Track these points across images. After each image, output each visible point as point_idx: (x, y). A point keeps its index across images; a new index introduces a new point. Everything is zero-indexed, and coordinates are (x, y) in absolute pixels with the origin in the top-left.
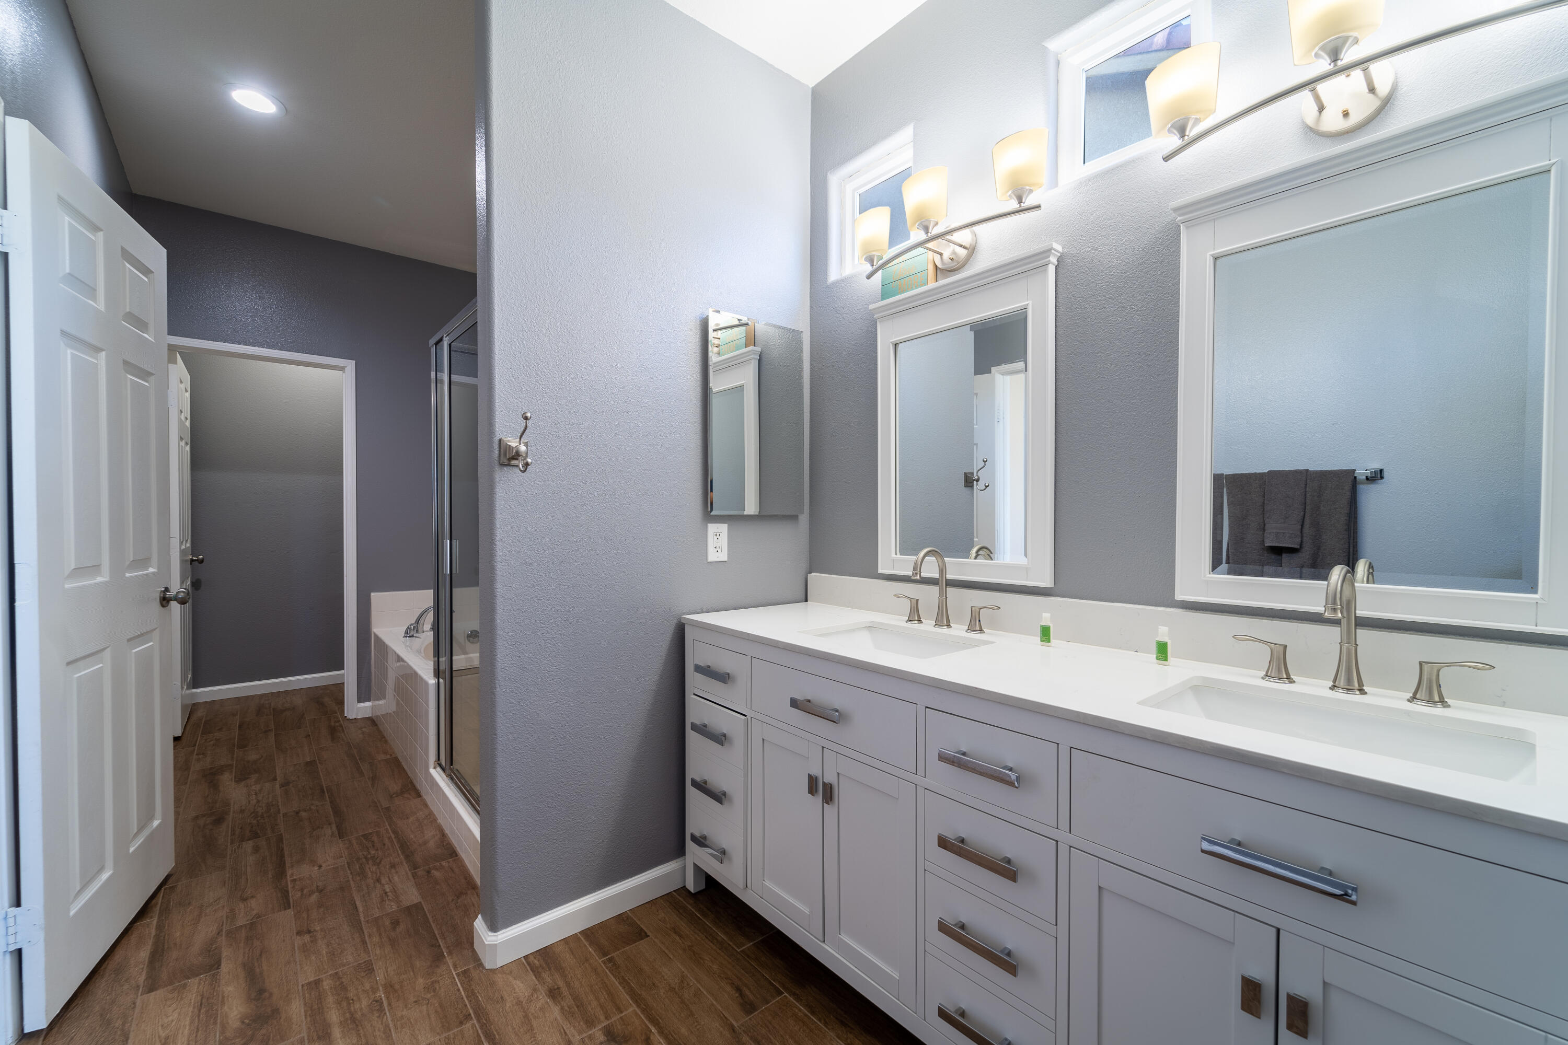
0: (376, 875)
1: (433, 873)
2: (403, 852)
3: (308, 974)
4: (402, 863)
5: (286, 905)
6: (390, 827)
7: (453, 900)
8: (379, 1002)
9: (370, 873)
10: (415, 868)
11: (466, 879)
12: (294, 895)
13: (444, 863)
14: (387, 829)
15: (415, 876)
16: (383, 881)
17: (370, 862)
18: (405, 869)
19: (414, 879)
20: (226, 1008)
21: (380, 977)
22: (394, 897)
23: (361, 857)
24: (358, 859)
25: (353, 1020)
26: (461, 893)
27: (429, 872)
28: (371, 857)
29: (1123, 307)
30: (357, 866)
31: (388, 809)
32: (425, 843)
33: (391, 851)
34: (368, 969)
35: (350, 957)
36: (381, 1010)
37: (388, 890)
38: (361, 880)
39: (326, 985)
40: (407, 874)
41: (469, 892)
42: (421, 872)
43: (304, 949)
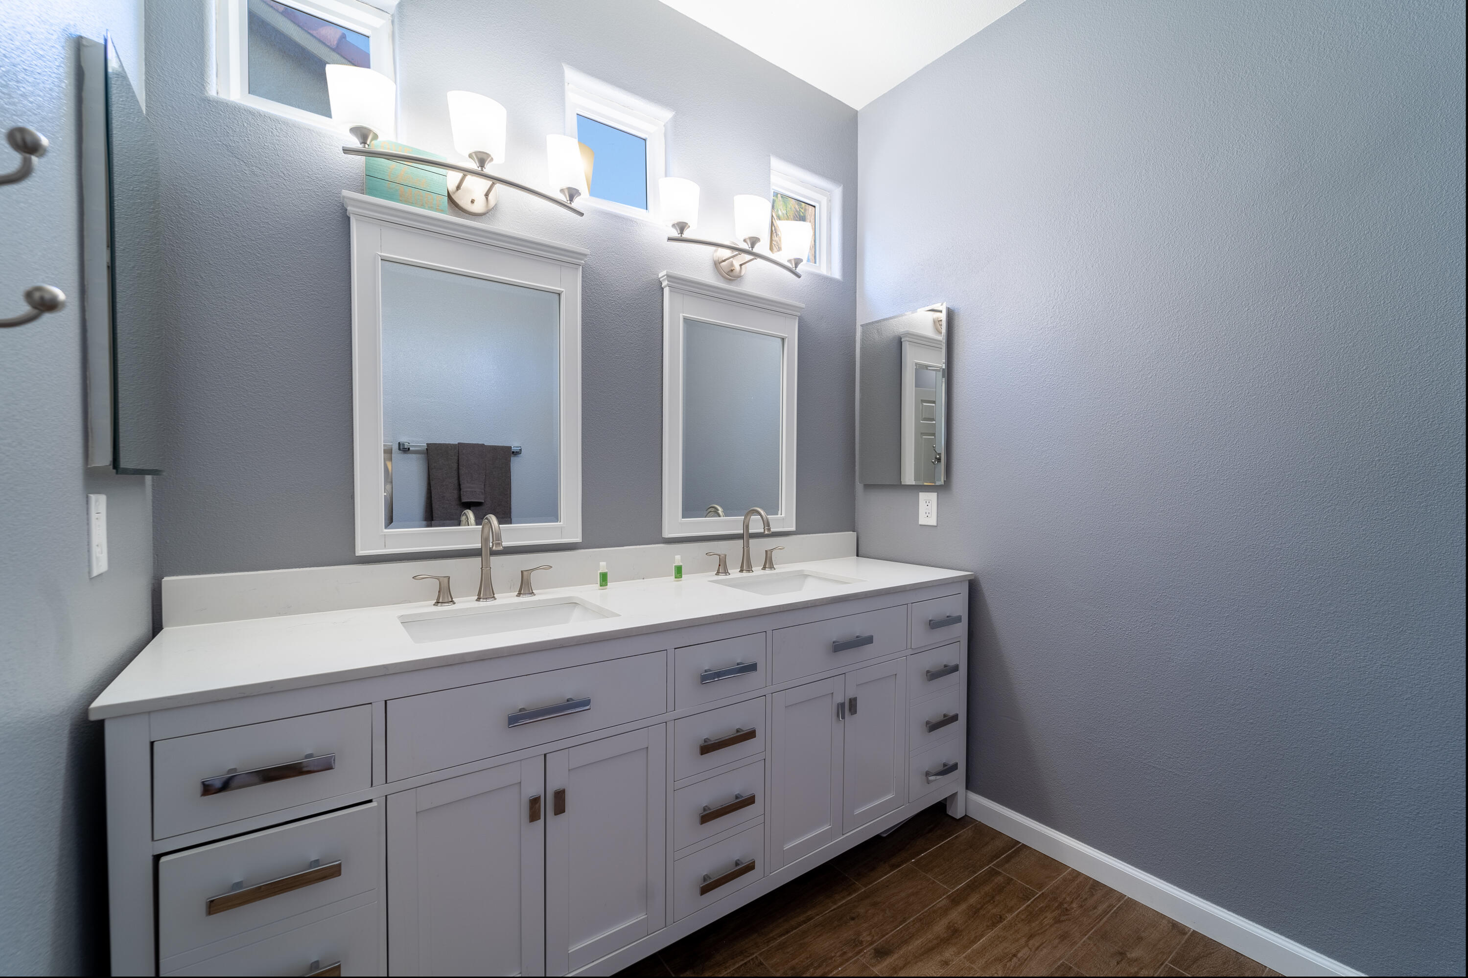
29: (626, 325)
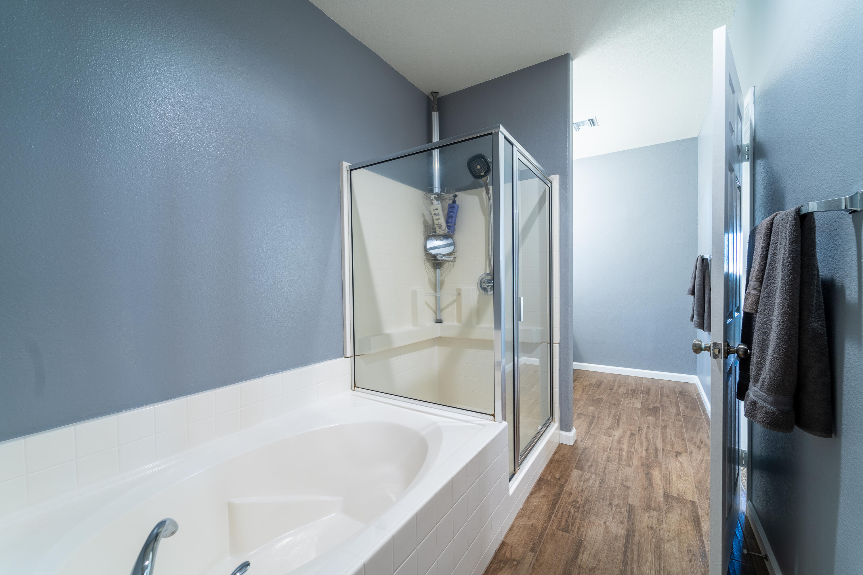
0: (581, 494)
1: (558, 477)
2: (559, 498)
3: (629, 471)
4: (565, 493)
5: (630, 506)
6: (548, 525)
7: (563, 461)
8: (610, 449)
9: (583, 498)
10: (562, 485)
11: (550, 465)
12: (625, 510)
13: (549, 478)
14: (551, 526)
15: (566, 482)
16: (581, 488)
17: (578, 505)
18: (567, 488)
19: (568, 480)
20: (660, 476)
21: (606, 455)
22: (582, 477)
23: (581, 513)
24: (583, 512)
25: (620, 450)
26: (558, 462)
27: (559, 479)
28: (575, 508)
30: (586, 507)
31: (532, 550)
32: (544, 496)
33: (563, 505)
34: (608, 459)
35: (612, 466)
36: (611, 448)
37: (582, 482)
38: (590, 497)
39: (623, 463)
40: (568, 485)
41: (555, 460)
42: (563, 481)
43: (627, 479)
